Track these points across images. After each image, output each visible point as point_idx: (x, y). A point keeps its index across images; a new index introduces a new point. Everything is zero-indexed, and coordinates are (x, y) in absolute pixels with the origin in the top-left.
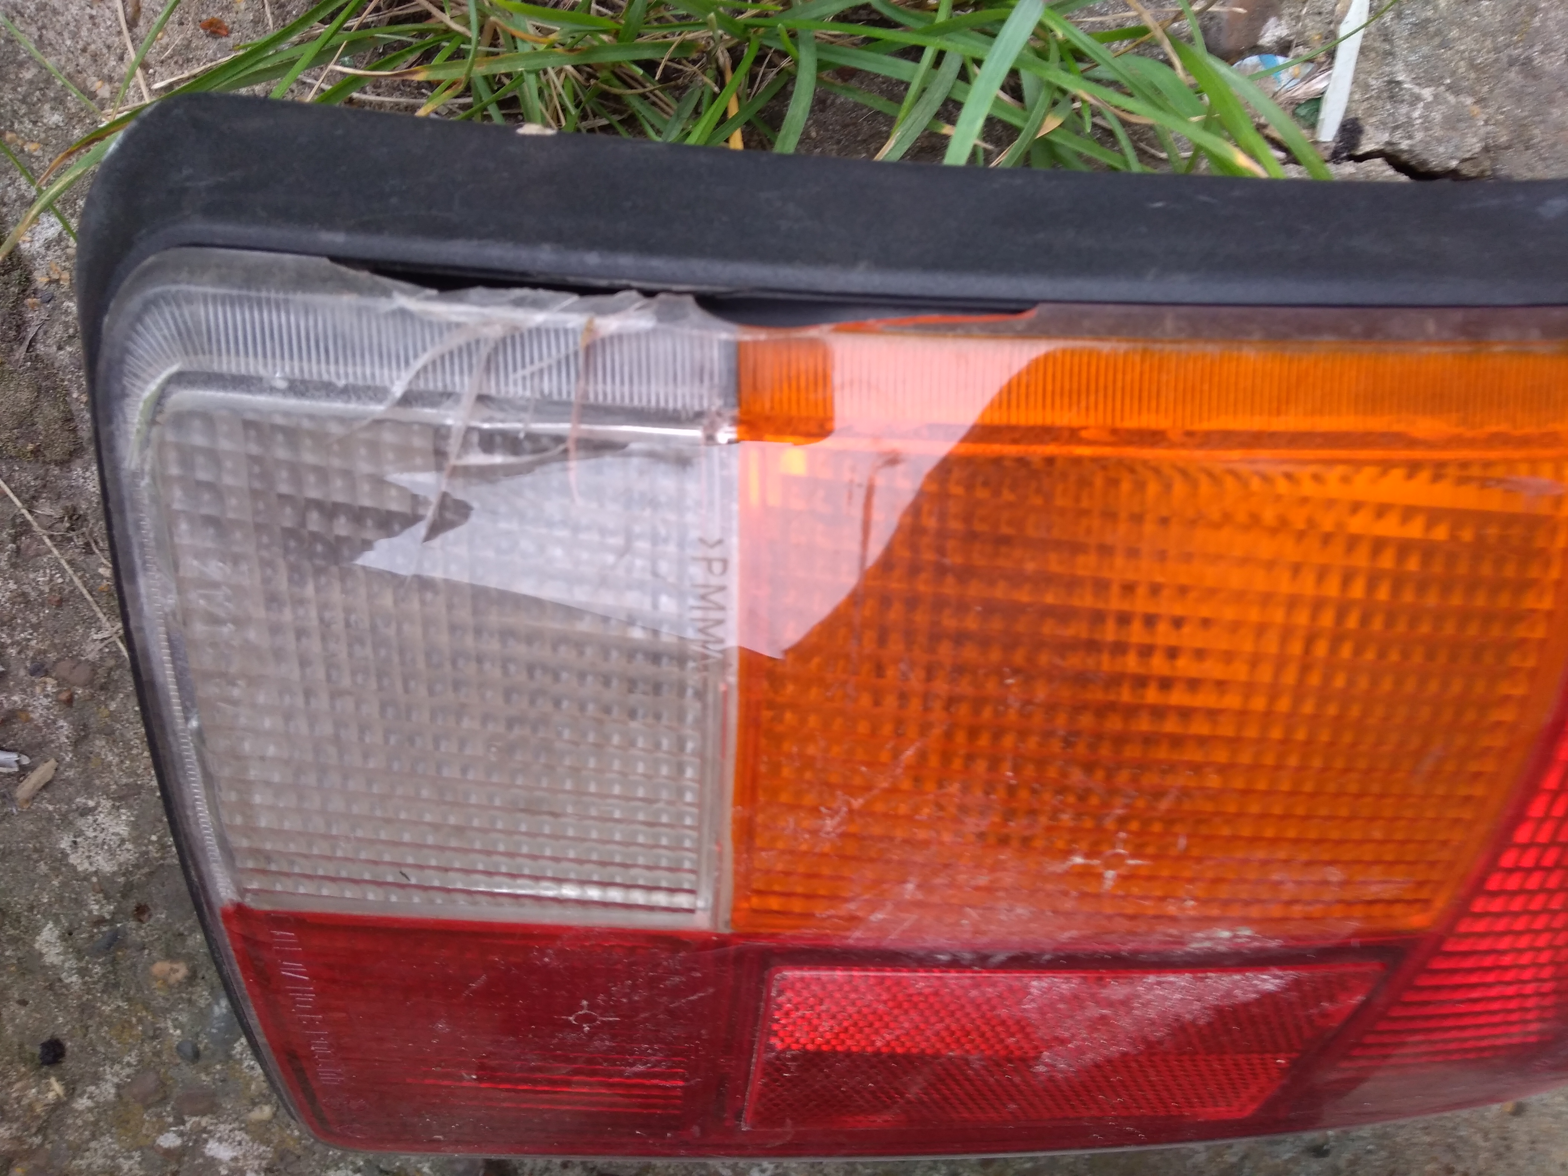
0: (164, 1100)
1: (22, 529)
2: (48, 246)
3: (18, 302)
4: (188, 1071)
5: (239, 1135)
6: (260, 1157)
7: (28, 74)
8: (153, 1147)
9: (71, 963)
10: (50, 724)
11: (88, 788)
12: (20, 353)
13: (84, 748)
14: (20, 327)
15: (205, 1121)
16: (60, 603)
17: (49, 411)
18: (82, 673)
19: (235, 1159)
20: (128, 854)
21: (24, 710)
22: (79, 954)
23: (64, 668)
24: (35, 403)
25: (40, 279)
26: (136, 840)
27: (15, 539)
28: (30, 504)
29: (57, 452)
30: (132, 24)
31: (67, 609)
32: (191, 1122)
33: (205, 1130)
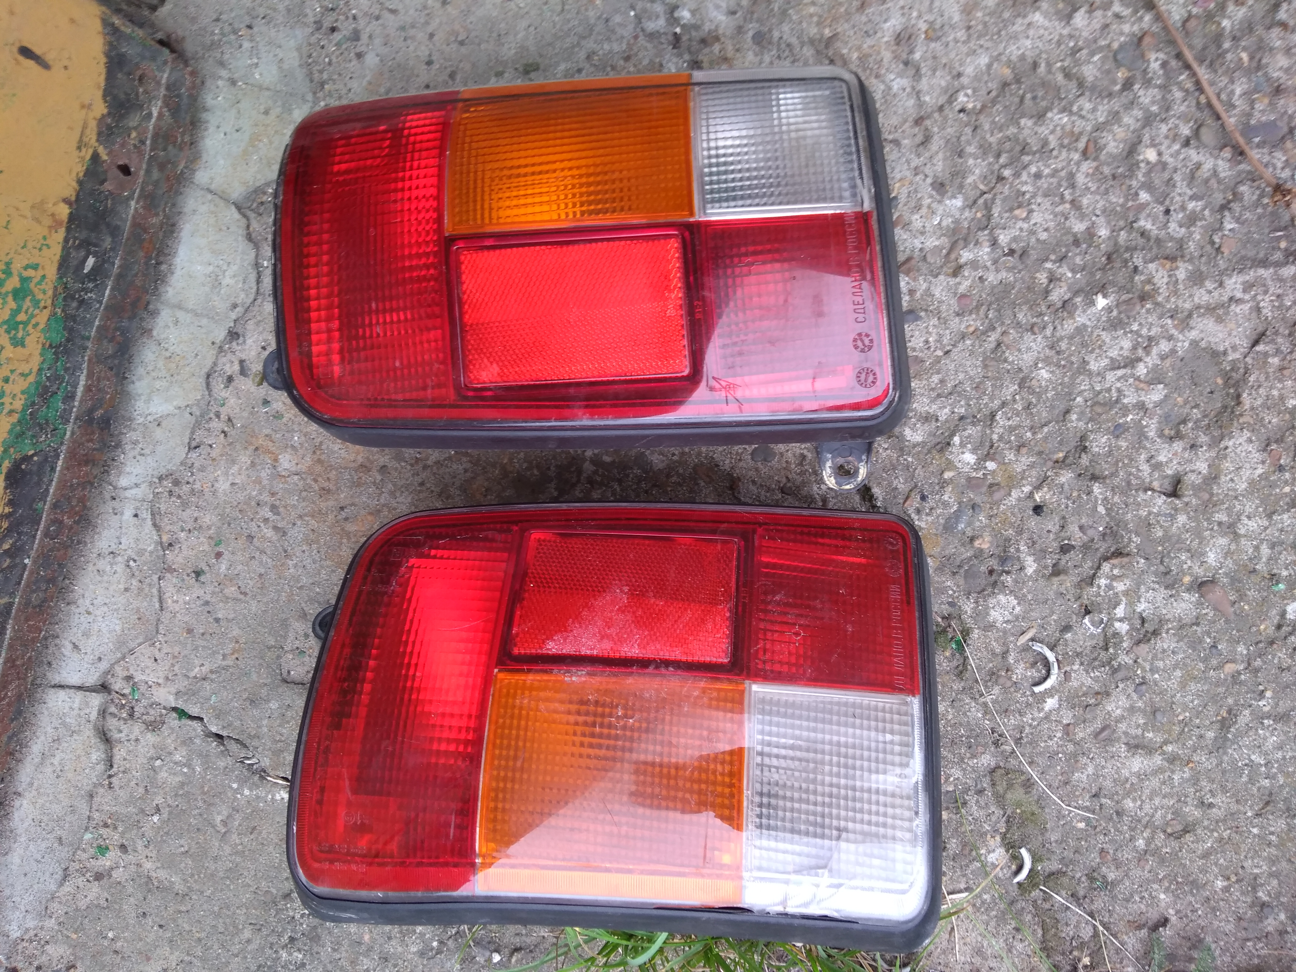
0: (991, 486)
1: (1018, 741)
2: (994, 851)
3: (1008, 831)
4: (978, 500)
5: (959, 465)
6: (951, 453)
7: (994, 913)
8: (999, 463)
9: (1022, 556)
10: (1016, 661)
11: (1005, 632)
12: (1009, 812)
13: (1005, 649)
14: (1008, 822)
15: (974, 474)
16: (1006, 711)
17: (1000, 789)
18: (1001, 681)
19: (963, 453)
20: (992, 602)
21: (1026, 668)
22: (1018, 559)
23: (1009, 684)
24: (1005, 792)
25: (998, 838)
26: (987, 607)
27: (1021, 738)
28: (1013, 752)
29: (1000, 772)
30: (953, 929)
31: (1004, 707)
32: (980, 475)
33: (975, 470)
